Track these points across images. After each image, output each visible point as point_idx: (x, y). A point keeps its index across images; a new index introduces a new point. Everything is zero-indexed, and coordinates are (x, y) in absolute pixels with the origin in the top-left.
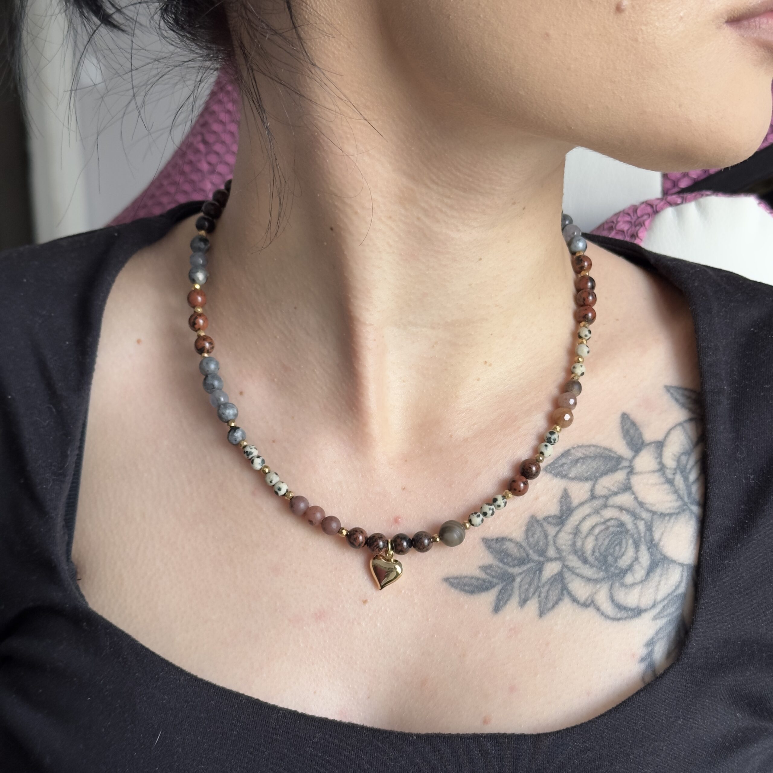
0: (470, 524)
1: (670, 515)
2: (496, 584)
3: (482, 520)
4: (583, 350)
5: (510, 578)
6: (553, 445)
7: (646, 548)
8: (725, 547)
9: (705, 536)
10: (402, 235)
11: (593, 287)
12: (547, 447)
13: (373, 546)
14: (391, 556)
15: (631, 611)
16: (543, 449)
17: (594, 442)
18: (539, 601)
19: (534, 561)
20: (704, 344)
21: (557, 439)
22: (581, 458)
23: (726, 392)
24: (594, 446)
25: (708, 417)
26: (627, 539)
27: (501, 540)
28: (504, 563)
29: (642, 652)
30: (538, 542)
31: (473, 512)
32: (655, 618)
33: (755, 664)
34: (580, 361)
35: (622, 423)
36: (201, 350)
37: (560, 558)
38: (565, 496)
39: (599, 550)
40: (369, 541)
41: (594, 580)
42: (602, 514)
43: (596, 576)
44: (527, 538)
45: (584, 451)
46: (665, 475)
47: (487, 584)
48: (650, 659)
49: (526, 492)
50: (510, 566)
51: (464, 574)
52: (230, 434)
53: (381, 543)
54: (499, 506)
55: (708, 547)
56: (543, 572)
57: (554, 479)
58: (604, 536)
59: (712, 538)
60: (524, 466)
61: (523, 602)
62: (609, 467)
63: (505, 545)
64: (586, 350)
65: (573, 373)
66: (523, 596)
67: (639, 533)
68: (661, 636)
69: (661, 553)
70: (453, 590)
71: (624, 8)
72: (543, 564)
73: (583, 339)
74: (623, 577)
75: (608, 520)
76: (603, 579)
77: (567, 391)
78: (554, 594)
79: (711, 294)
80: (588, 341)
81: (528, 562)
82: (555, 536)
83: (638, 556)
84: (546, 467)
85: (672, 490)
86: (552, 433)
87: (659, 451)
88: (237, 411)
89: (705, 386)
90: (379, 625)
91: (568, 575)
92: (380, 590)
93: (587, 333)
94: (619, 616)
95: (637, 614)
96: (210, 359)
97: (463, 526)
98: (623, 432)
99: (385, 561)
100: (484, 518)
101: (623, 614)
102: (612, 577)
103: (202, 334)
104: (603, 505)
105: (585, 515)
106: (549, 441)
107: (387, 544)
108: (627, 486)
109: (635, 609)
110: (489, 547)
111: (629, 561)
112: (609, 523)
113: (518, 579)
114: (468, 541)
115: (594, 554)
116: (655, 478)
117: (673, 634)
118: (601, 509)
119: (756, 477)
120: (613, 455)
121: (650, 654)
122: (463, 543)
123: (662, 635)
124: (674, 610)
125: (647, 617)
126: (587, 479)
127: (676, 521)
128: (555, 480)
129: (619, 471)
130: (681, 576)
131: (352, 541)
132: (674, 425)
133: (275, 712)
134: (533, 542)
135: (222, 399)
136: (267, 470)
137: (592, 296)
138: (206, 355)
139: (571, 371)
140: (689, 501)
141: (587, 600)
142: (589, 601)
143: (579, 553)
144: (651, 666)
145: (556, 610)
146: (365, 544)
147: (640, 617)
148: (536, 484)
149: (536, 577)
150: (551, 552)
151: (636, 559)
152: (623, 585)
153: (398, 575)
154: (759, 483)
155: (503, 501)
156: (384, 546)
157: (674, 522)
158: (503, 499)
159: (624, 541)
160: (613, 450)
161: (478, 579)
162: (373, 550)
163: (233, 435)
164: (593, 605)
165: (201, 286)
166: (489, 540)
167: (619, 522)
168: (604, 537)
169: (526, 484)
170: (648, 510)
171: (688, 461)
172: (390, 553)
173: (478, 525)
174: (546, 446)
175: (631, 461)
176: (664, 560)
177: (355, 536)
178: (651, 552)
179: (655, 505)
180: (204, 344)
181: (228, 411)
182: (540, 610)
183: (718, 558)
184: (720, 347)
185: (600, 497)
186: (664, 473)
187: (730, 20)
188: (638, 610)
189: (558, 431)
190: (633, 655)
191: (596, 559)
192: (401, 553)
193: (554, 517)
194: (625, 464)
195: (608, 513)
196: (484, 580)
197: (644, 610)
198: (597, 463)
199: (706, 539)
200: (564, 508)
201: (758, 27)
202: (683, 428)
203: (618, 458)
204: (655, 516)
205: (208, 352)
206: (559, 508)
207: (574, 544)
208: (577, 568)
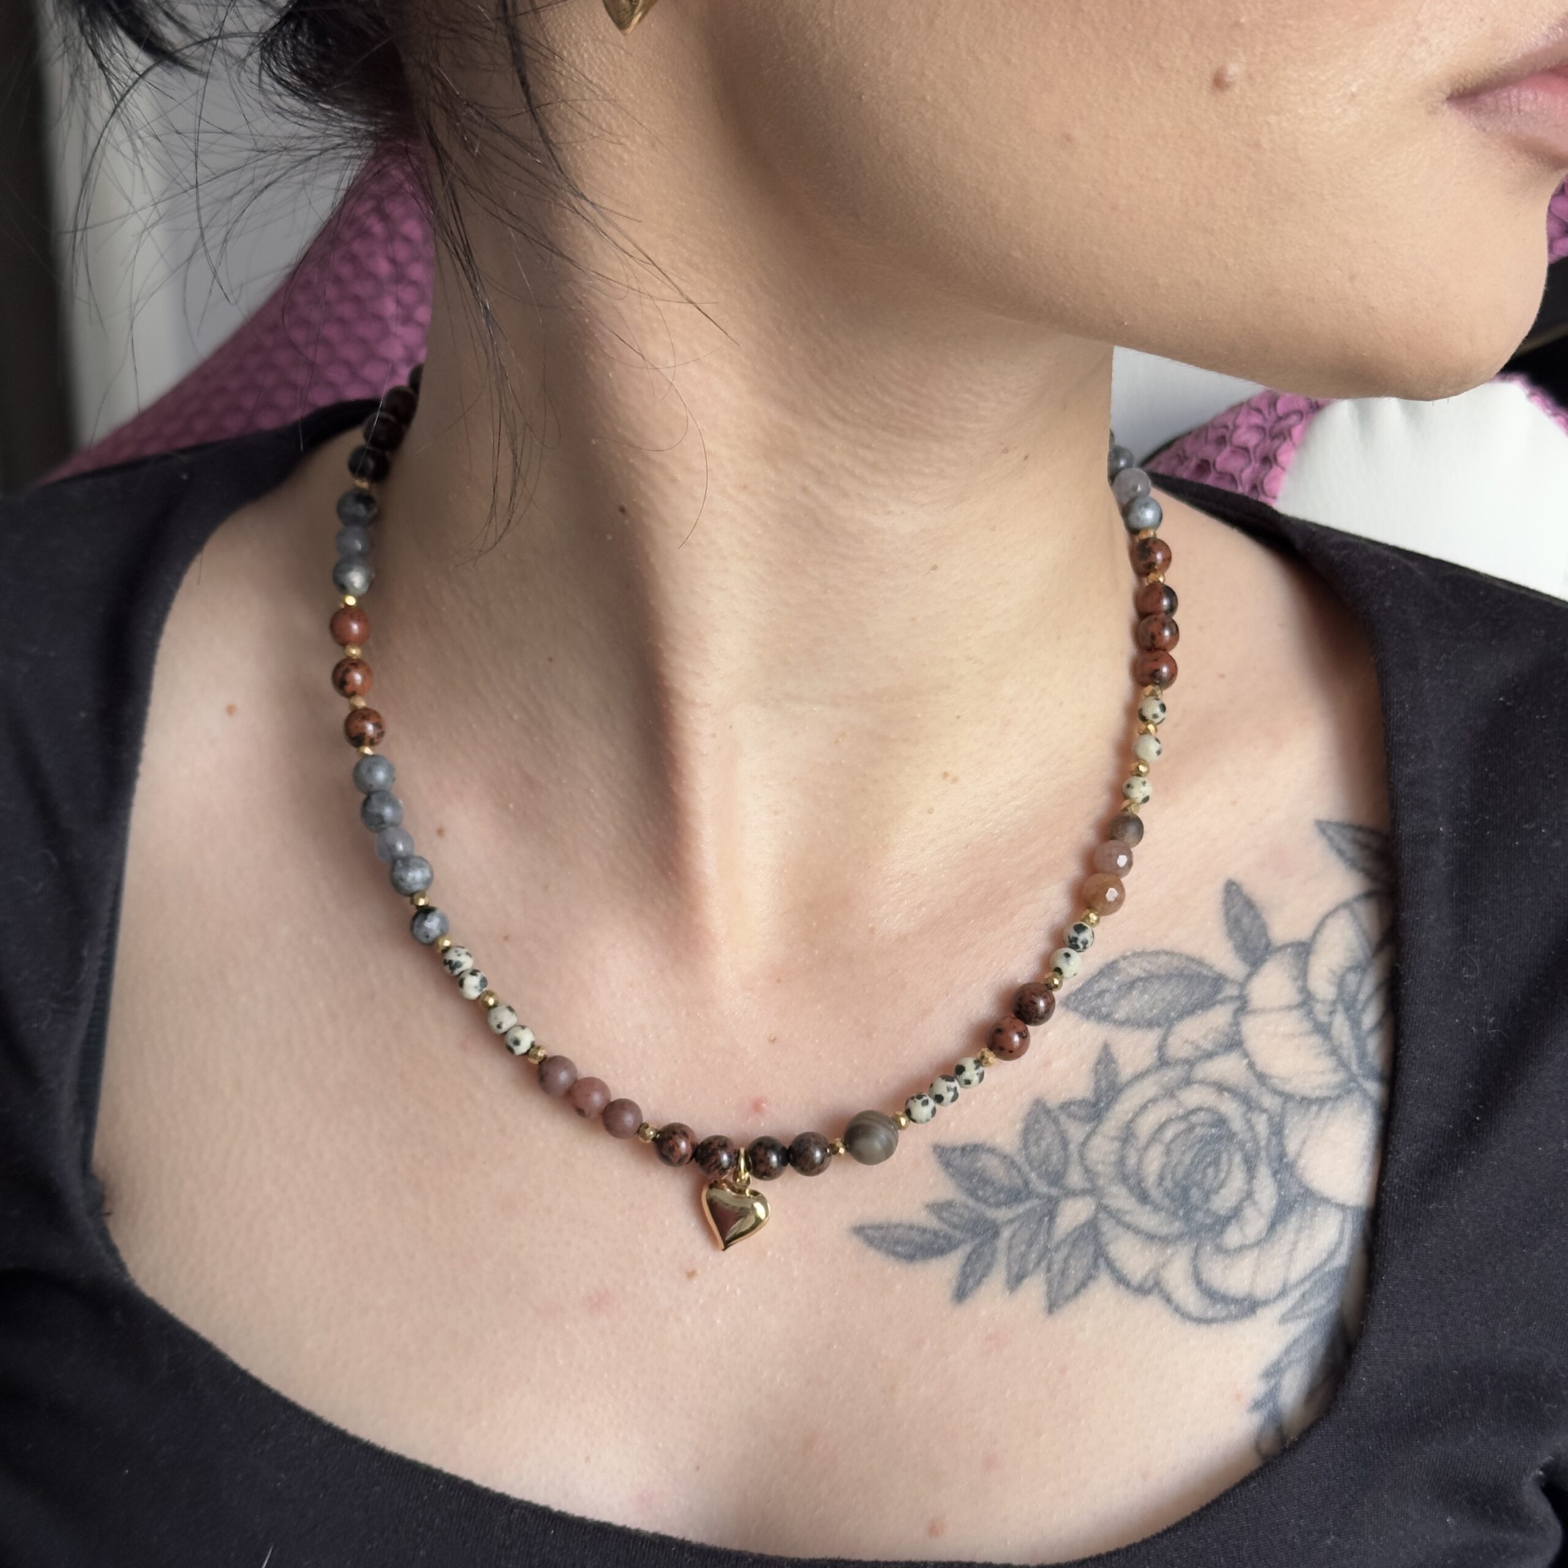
0: (907, 1118)
1: (1321, 1101)
2: (963, 1241)
3: (934, 1111)
4: (1149, 748)
5: (988, 1229)
6: (1081, 953)
7: (1270, 1172)
8: (1432, 1172)
9: (1391, 1148)
10: (769, 522)
11: (1172, 608)
12: (1069, 958)
13: (709, 1164)
14: (744, 1182)
15: (1235, 1304)
16: (1061, 963)
17: (1166, 944)
18: (1047, 1278)
19: (1038, 1196)
20: (1401, 737)
21: (1090, 940)
22: (1140, 979)
23: (1444, 838)
24: (1167, 953)
25: (1403, 895)
26: (1232, 1151)
27: (972, 1150)
28: (978, 1199)
29: (1257, 1389)
30: (1047, 1156)
31: (915, 1095)
32: (1284, 1319)
33: (1485, 1418)
34: (1141, 772)
35: (1225, 903)
36: (358, 740)
37: (1092, 1191)
38: (1106, 1059)
39: (1173, 1174)
40: (700, 1151)
41: (1160, 1238)
42: (1181, 1100)
43: (1164, 1230)
44: (1025, 1146)
45: (1145, 965)
46: (1312, 1016)
47: (941, 1241)
48: (1271, 1405)
49: (1024, 1053)
50: (990, 1205)
51: (895, 1219)
52: (416, 922)
53: (725, 1158)
54: (968, 1082)
55: (1398, 1171)
56: (1058, 1220)
57: (1082, 1024)
58: (1184, 1145)
59: (1406, 1152)
60: (1020, 999)
61: (1016, 1280)
62: (1197, 999)
63: (980, 1160)
64: (1153, 747)
65: (1126, 797)
66: (1015, 1269)
67: (1255, 1139)
68: (1294, 1355)
69: (1300, 1183)
70: (871, 1253)
71: (1230, 80)
72: (1057, 1203)
73: (1148, 724)
74: (1221, 1232)
75: (1193, 1112)
76: (1180, 1236)
77: (1113, 838)
78: (1079, 1265)
79: (1419, 624)
80: (1158, 726)
81: (1028, 1198)
82: (1084, 1144)
83: (1252, 1188)
84: (1068, 998)
85: (1325, 1048)
86: (1080, 928)
87: (1301, 964)
88: (432, 872)
89: (1400, 827)
90: (718, 1321)
91: (1107, 1227)
92: (722, 1252)
93: (1158, 710)
94: (1210, 1314)
95: (1248, 1311)
96: (375, 759)
97: (894, 1122)
98: (1227, 922)
99: (734, 1194)
100: (938, 1106)
101: (1219, 1310)
102: (1198, 1232)
103: (361, 703)
104: (1183, 1079)
105: (1146, 1099)
106: (1073, 944)
107: (738, 1159)
108: (1233, 1039)
109: (1244, 1300)
110: (947, 1165)
111: (1234, 1199)
112: (1194, 1119)
113: (1006, 1234)
114: (904, 1152)
115: (1163, 1183)
116: (1293, 1022)
117: (1320, 1352)
118: (1179, 1088)
119: (1499, 1021)
120: (1205, 972)
121: (1272, 1394)
122: (894, 1157)
123: (1298, 1355)
124: (1323, 1302)
125: (1268, 1316)
126: (1150, 1024)
127: (1333, 1114)
128: (1084, 1025)
129: (1218, 1007)
130: (1340, 1232)
131: (665, 1153)
132: (1332, 908)
133: (505, 1510)
134: (1038, 1156)
135: (400, 847)
136: (491, 1001)
137: (1171, 629)
138: (368, 751)
139: (1123, 794)
140: (1361, 1072)
141: (1146, 1278)
142: (1151, 1283)
143: (1132, 1181)
144: (1275, 1419)
145: (1082, 1300)
146: (691, 1159)
147: (1254, 1317)
148: (1045, 1033)
149: (1043, 1230)
150: (1075, 1178)
151: (1249, 1195)
152: (1220, 1250)
153: (758, 1222)
154: (1505, 1035)
155: (977, 1071)
156: (730, 1164)
157: (1328, 1117)
158: (977, 1068)
159: (1224, 1157)
160: (1207, 962)
161: (924, 1231)
162: (709, 1172)
163: (421, 926)
164: (1157, 1291)
165: (359, 599)
166: (947, 1150)
167: (1216, 1117)
168: (1183, 1149)
169: (1024, 1036)
170: (1276, 1092)
171: (1360, 983)
172: (743, 1177)
173: (924, 1120)
174: (1067, 955)
175: (1243, 985)
176: (1306, 1198)
177: (671, 1143)
178: (1280, 1180)
179: (1290, 1080)
180: (364, 728)
181: (411, 875)
182: (1050, 1299)
183: (1418, 1198)
184: (1433, 742)
185: (1177, 1062)
186: (1310, 1012)
187: (1456, 94)
188: (1250, 1302)
189: (1092, 924)
190: (1238, 1397)
191: (1167, 1194)
192: (765, 1177)
193: (1082, 1103)
194: (1231, 991)
195: (1194, 1097)
196: (936, 1234)
197: (1263, 1302)
198: (1172, 991)
199: (1393, 1154)
200: (1103, 1083)
201: (1515, 109)
202: (1353, 912)
203: (1215, 978)
204: (1290, 1105)
205: (372, 743)
206: (1092, 1085)
207: (1121, 1161)
208: (1127, 1212)
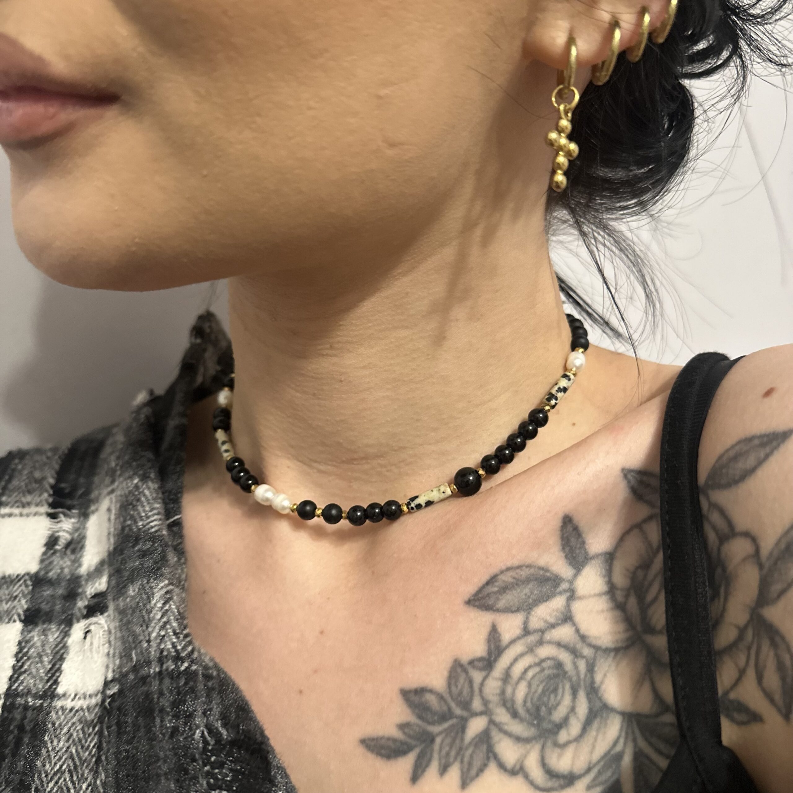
1: (617, 650)
2: (416, 746)
5: (429, 738)
7: (585, 694)
15: (563, 779)
17: (526, 560)
18: (461, 767)
19: (456, 717)
22: (511, 583)
24: (525, 566)
26: (565, 683)
27: (421, 691)
28: (424, 720)
30: (461, 692)
32: (589, 787)
35: (561, 530)
37: (487, 712)
38: (494, 633)
39: (532, 699)
41: (523, 739)
42: (537, 653)
43: (526, 734)
44: (449, 685)
45: (514, 574)
46: (614, 598)
47: (404, 746)
50: (429, 724)
51: (381, 734)
56: (467, 731)
57: (478, 614)
58: (539, 681)
61: (444, 769)
62: (545, 592)
63: (424, 697)
66: (443, 761)
67: (578, 675)
69: (601, 700)
70: (369, 754)
72: (467, 720)
74: (557, 734)
75: (543, 661)
76: (534, 738)
78: (479, 758)
81: (450, 718)
82: (482, 684)
83: (575, 705)
85: (622, 617)
87: (607, 565)
91: (496, 736)
94: (550, 785)
95: (570, 783)
98: (562, 543)
101: (554, 783)
102: (544, 734)
104: (538, 641)
105: (517, 655)
108: (567, 615)
109: (568, 775)
110: (407, 700)
111: (564, 712)
112: (544, 665)
113: (438, 740)
114: (385, 694)
115: (526, 704)
116: (603, 603)
118: (536, 646)
120: (548, 575)
124: (610, 775)
125: (581, 785)
126: (518, 610)
127: (623, 657)
128: (480, 614)
129: (557, 596)
132: (628, 529)
134: (456, 692)
140: (642, 629)
141: (515, 766)
142: (518, 767)
143: (509, 705)
145: (480, 780)
147: (572, 786)
148: (458, 620)
149: (459, 737)
150: (477, 704)
151: (573, 709)
152: (556, 744)
157: (620, 658)
159: (560, 686)
160: (550, 569)
161: (396, 741)
164: (521, 772)
166: (408, 692)
167: (556, 663)
168: (538, 683)
170: (591, 645)
171: (645, 576)
175: (571, 582)
176: (604, 709)
178: (590, 699)
179: (600, 639)
182: (462, 780)
185: (536, 631)
186: (614, 596)
188: (571, 777)
191: (528, 711)
193: (481, 659)
194: (564, 586)
195: (545, 651)
196: (402, 742)
197: (578, 777)
198: (530, 589)
200: (492, 647)
202: (641, 530)
203: (555, 579)
204: (599, 653)
206: (486, 648)
207: (503, 692)
208: (506, 724)
